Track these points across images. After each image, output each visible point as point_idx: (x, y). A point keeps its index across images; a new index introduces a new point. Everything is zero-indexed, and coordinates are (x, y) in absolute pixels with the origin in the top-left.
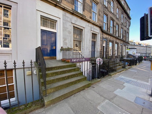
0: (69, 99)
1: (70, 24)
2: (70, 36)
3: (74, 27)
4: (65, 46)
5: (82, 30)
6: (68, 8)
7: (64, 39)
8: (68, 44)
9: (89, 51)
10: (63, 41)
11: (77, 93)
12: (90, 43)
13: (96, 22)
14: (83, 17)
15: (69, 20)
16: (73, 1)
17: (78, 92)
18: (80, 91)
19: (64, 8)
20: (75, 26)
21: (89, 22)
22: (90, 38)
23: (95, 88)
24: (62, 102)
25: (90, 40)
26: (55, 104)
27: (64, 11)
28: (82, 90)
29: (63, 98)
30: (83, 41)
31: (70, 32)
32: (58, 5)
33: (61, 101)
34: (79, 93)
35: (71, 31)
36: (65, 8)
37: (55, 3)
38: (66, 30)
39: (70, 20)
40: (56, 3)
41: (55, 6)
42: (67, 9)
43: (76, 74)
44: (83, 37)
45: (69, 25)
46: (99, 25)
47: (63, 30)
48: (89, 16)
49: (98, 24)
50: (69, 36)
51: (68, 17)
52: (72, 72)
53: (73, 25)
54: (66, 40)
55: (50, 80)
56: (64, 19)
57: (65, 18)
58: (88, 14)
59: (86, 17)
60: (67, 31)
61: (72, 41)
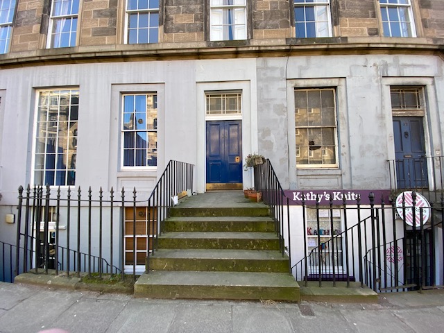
0: (190, 304)
1: (283, 84)
2: (282, 119)
3: (295, 88)
4: (265, 151)
5: (335, 87)
6: (273, 42)
7: (260, 134)
8: (275, 144)
9: (382, 160)
10: (259, 140)
11: (227, 302)
12: (383, 126)
13: (414, 35)
14: (330, 47)
15: (277, 74)
16: (288, 17)
17: (229, 300)
18: (242, 300)
19: (257, 49)
20: (302, 83)
21: (366, 50)
22: (382, 107)
23: (311, 318)
24: (170, 302)
25: (382, 117)
26: (155, 301)
27: (260, 58)
28: (249, 300)
29: (177, 295)
30: (341, 127)
31: (281, 109)
32: (240, 49)
33: (170, 299)
34: (232, 303)
35: (285, 105)
36: (262, 48)
37: (234, 50)
38: (268, 106)
39: (282, 74)
40: (237, 48)
41: (235, 56)
42: (269, 48)
43: (253, 240)
44: (342, 110)
45: (279, 89)
46: (431, 43)
47: (260, 109)
48: (362, 31)
49: (425, 42)
50: (279, 121)
51: (273, 69)
52: (247, 231)
53: (293, 85)
54: (269, 134)
55: (173, 239)
56: (262, 76)
57: (265, 74)
58: (359, 25)
59: (350, 41)
60: (272, 107)
61: (292, 132)
